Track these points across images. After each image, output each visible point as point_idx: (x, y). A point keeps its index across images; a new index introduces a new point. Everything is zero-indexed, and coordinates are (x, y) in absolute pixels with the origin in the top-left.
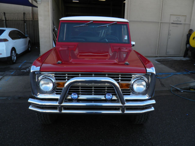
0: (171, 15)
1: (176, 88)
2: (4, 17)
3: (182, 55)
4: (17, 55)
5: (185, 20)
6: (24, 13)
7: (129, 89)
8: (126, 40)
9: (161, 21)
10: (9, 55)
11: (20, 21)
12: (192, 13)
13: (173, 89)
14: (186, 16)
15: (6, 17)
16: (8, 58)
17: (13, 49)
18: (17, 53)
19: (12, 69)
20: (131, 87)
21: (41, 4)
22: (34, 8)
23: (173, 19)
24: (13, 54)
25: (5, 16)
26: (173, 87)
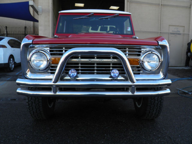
0: (169, 25)
1: (184, 91)
2: (6, 31)
3: (183, 65)
4: (15, 63)
5: (184, 31)
6: (25, 27)
7: (139, 66)
8: (129, 31)
9: (160, 31)
10: (7, 62)
11: (21, 34)
12: (190, 23)
13: (181, 92)
14: (184, 26)
15: (8, 30)
16: (5, 64)
17: (11, 57)
18: (15, 61)
19: (9, 76)
20: (141, 64)
21: (41, 14)
22: (36, 23)
23: (172, 29)
24: (11, 62)
25: (6, 29)
26: (180, 90)
